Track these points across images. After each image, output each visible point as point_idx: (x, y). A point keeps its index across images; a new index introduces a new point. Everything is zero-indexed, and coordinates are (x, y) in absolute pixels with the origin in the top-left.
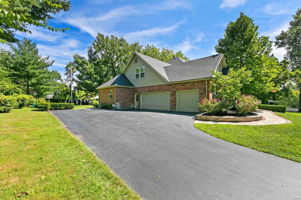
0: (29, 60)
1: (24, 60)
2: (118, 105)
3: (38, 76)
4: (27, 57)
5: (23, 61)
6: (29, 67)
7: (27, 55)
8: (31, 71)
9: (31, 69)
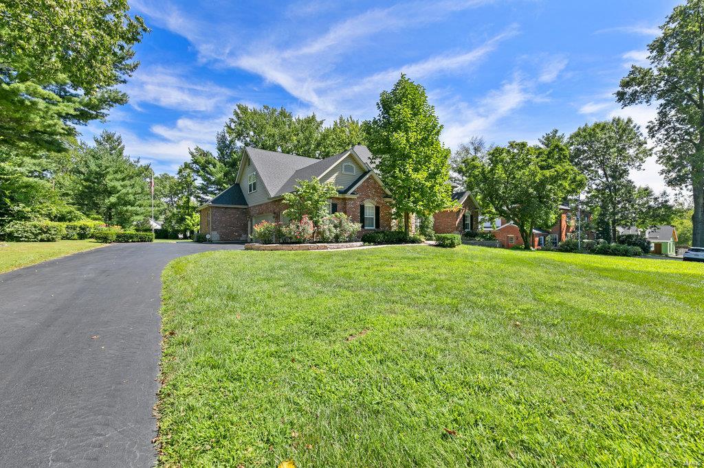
0: (107, 167)
1: (99, 167)
2: (215, 235)
3: (118, 192)
4: (104, 162)
5: (98, 170)
6: (109, 177)
7: (104, 159)
8: (110, 184)
9: (111, 180)
